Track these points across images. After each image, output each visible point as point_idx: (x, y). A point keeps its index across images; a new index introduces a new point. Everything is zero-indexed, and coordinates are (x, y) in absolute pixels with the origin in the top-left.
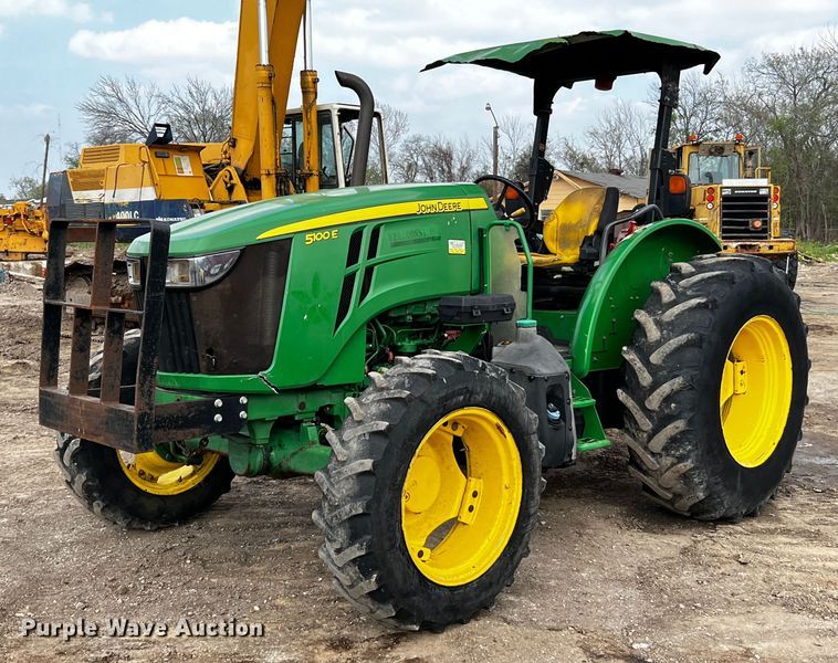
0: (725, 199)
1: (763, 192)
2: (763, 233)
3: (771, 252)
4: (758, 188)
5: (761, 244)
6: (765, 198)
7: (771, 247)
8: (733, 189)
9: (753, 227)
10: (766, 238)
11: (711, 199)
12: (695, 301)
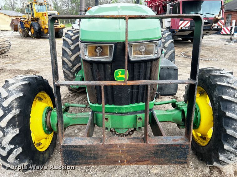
0: (49, 15)
4: (55, 13)
8: (50, 13)
9: (56, 22)
11: (45, 15)
12: (171, 41)
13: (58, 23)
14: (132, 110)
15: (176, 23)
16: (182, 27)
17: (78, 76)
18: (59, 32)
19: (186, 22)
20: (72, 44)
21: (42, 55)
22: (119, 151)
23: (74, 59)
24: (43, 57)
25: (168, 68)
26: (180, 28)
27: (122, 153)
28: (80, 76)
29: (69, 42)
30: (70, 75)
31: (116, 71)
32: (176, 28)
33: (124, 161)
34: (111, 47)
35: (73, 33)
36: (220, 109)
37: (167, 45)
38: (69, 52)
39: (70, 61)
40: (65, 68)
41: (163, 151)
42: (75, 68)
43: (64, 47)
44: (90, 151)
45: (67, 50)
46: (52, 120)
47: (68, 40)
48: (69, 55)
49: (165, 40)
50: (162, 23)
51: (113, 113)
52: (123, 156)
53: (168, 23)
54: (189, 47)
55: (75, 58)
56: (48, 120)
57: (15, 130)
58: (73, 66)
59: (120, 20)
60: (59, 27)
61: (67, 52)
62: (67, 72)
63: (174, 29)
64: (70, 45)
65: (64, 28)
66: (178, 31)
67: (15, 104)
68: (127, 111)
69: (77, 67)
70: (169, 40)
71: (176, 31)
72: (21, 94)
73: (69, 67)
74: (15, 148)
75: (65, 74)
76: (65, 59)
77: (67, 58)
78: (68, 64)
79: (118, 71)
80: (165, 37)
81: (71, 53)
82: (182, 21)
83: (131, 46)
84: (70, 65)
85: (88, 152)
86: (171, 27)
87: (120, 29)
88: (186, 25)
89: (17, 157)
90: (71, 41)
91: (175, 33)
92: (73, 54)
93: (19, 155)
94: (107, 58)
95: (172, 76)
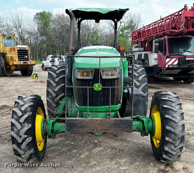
0: (18, 50)
1: (27, 49)
2: (27, 59)
3: (31, 64)
4: (25, 48)
5: (28, 62)
6: (27, 51)
7: (30, 63)
8: (20, 48)
9: (25, 58)
10: (28, 60)
11: (14, 50)
12: (144, 76)
13: (28, 59)
14: (104, 110)
15: (162, 61)
16: (169, 65)
17: (62, 103)
18: (28, 69)
19: (174, 60)
20: (57, 77)
21: (13, 92)
22: (96, 123)
23: (57, 90)
24: (14, 94)
25: (137, 95)
26: (167, 66)
27: (97, 124)
28: (64, 103)
29: (53, 75)
30: (53, 105)
31: (95, 84)
32: (163, 66)
33: (98, 130)
34: (92, 71)
35: (57, 68)
36: (163, 115)
37: (140, 78)
38: (54, 84)
39: (54, 92)
40: (49, 98)
41: (119, 124)
42: (58, 98)
43: (49, 80)
44: (81, 123)
45: (52, 82)
46: (47, 126)
47: (53, 74)
48: (53, 87)
49: (138, 75)
50: (148, 60)
51: (93, 112)
52: (98, 126)
53: (154, 60)
54: (180, 88)
55: (59, 89)
56: (45, 126)
57: (29, 125)
58: (56, 97)
59: (98, 58)
60: (29, 64)
61: (52, 84)
62: (51, 101)
63: (161, 68)
64: (55, 78)
65: (34, 65)
66: (166, 70)
67: (29, 109)
68: (101, 110)
69: (60, 97)
70: (142, 75)
71: (164, 69)
72: (32, 104)
73: (53, 97)
74: (27, 137)
75: (49, 103)
76: (50, 90)
77: (51, 89)
78: (53, 94)
79: (96, 85)
80: (139, 73)
81: (55, 85)
82: (169, 59)
83: (103, 71)
84: (54, 94)
85: (79, 124)
86: (158, 65)
87: (97, 62)
88: (174, 62)
89: (28, 145)
90: (56, 75)
91: (163, 71)
92: (57, 86)
93: (29, 143)
94: (90, 78)
95: (141, 102)
